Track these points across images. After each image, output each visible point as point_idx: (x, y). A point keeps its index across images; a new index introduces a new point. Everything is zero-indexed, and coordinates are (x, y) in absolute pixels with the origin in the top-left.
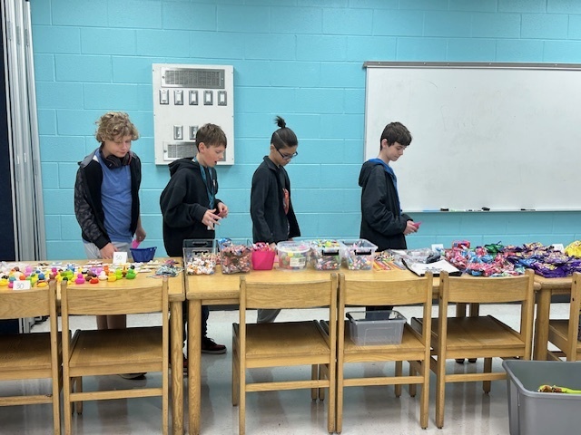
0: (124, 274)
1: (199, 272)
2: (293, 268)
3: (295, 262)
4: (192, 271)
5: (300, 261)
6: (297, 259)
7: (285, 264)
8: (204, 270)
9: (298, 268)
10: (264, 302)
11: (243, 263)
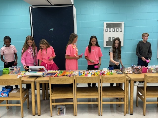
0: (110, 73)
1: (129, 73)
2: (153, 72)
3: (153, 71)
4: (127, 73)
5: (155, 70)
6: (154, 70)
7: (150, 71)
8: (130, 72)
9: (154, 72)
10: (151, 81)
11: (140, 71)
